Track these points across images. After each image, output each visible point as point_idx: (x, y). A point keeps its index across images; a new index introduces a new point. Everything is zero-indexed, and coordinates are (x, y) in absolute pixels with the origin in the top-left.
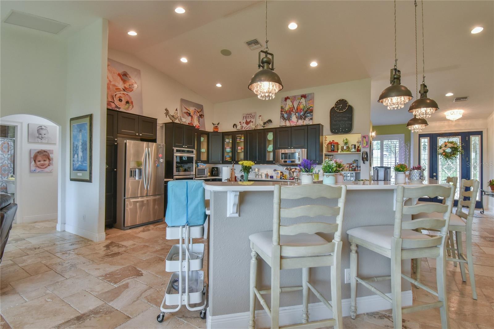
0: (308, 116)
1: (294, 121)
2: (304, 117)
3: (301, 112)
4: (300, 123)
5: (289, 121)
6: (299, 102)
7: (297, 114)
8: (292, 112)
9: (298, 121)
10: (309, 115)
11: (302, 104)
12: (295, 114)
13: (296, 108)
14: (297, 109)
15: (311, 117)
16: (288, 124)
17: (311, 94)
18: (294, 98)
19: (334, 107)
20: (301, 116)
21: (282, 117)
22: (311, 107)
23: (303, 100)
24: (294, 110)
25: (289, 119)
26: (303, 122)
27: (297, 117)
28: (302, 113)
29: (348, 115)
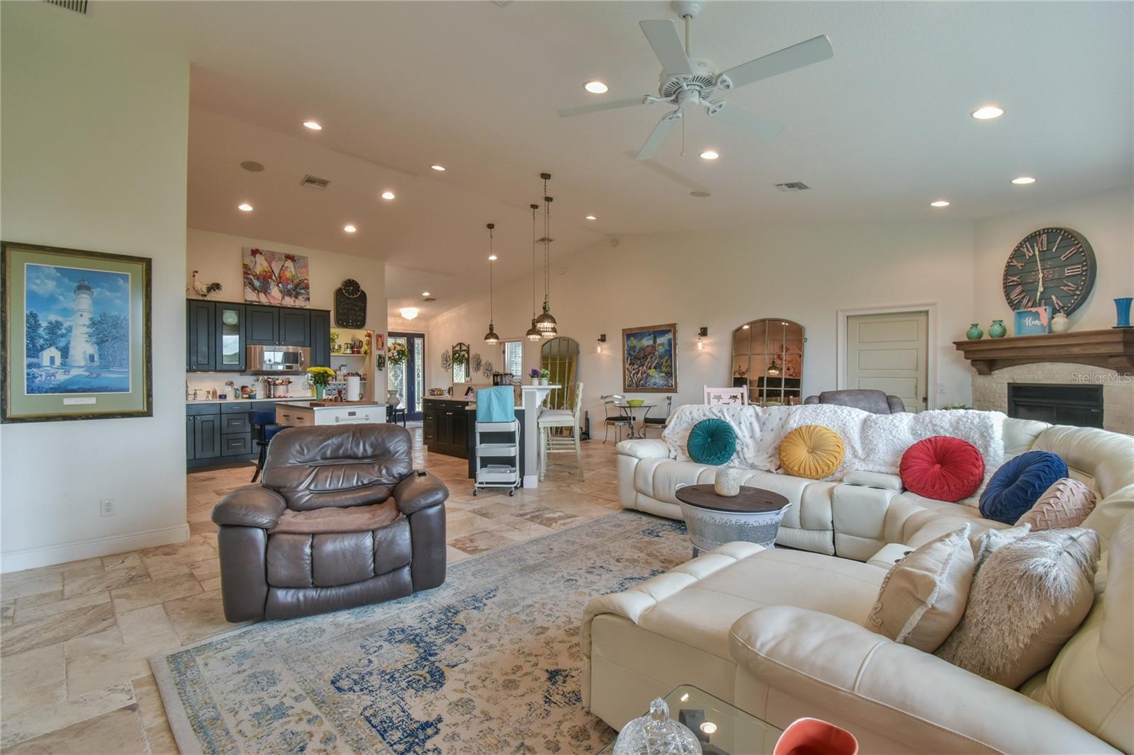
0: (302, 294)
1: (275, 296)
2: (294, 293)
3: (289, 284)
4: (289, 302)
5: (265, 294)
6: (283, 266)
7: (280, 285)
8: (269, 280)
9: (283, 298)
10: (303, 291)
11: (288, 270)
12: (278, 285)
13: (277, 276)
14: (280, 277)
15: (307, 296)
16: (263, 299)
17: (303, 258)
18: (271, 257)
19: (341, 288)
20: (289, 290)
21: (250, 283)
22: (306, 279)
23: (289, 264)
24: (274, 278)
25: (265, 289)
26: (295, 302)
27: (280, 291)
28: (290, 286)
29: (360, 304)
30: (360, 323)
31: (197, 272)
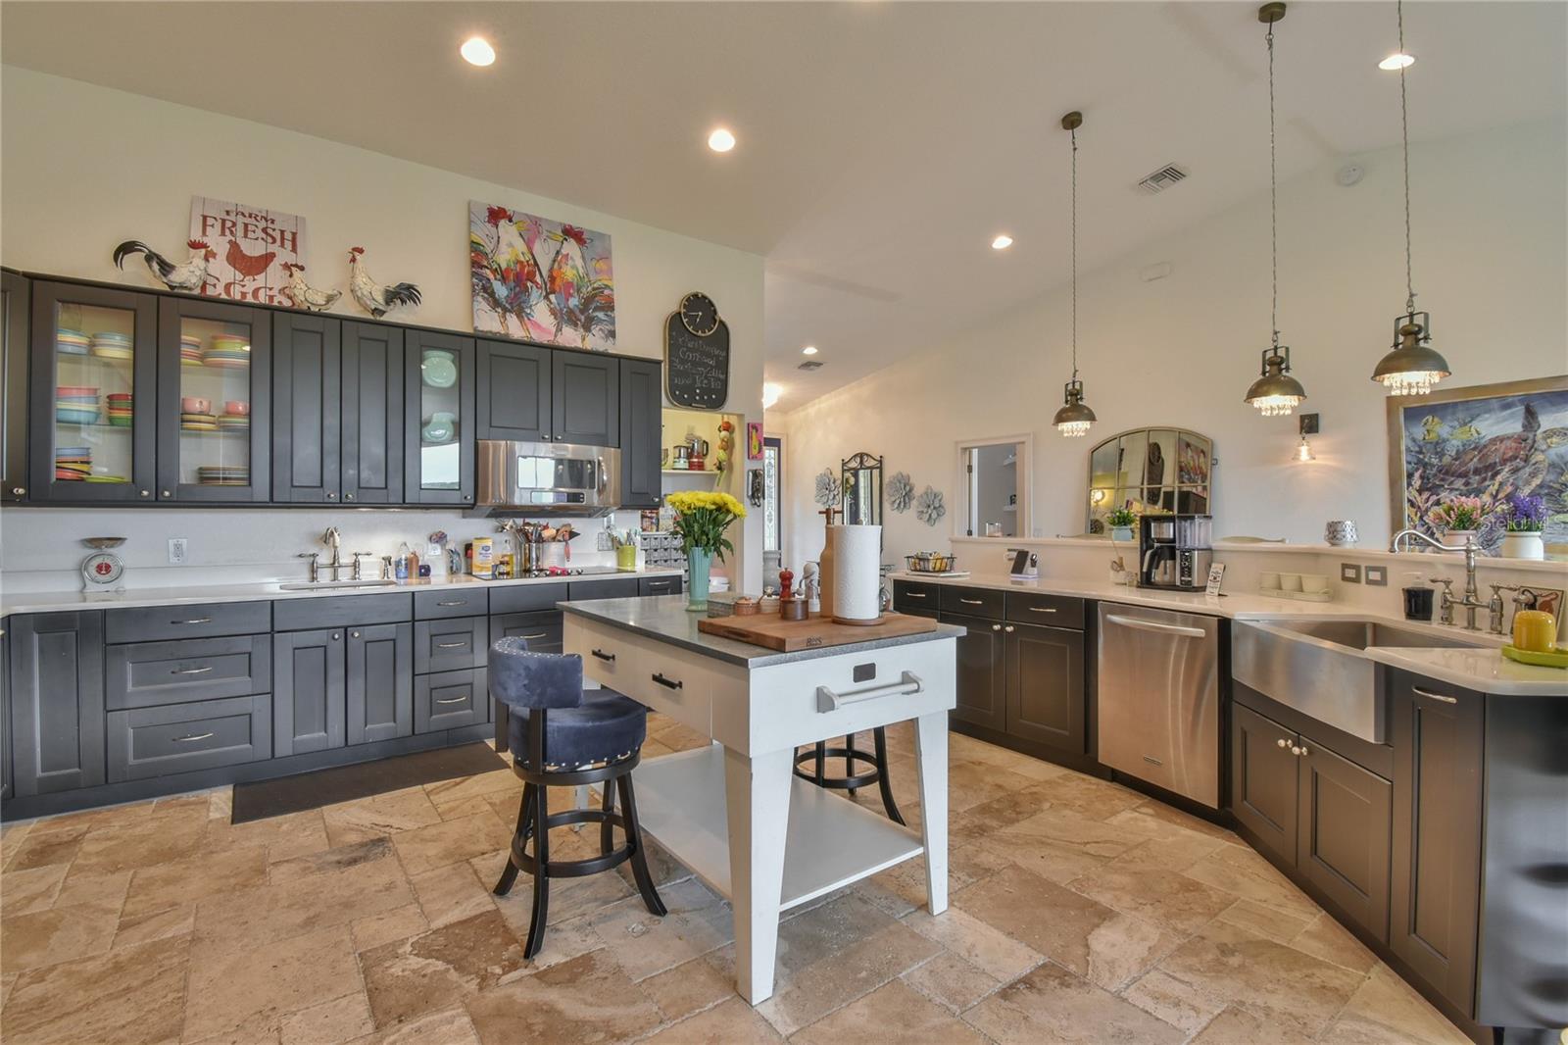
0: (601, 321)
1: (541, 323)
2: (583, 318)
3: (571, 295)
4: (571, 337)
5: (519, 316)
6: (558, 253)
7: (552, 297)
8: (529, 284)
9: (559, 329)
10: (601, 315)
11: (570, 262)
12: (546, 297)
13: (545, 273)
14: (552, 279)
15: (610, 327)
16: (515, 329)
17: (602, 236)
18: (532, 229)
19: (680, 313)
20: (571, 312)
21: (485, 289)
22: (607, 287)
23: (571, 248)
24: (538, 279)
25: (517, 306)
26: (583, 340)
27: (553, 312)
28: (573, 302)
29: (717, 353)
30: (713, 396)
31: (361, 251)
